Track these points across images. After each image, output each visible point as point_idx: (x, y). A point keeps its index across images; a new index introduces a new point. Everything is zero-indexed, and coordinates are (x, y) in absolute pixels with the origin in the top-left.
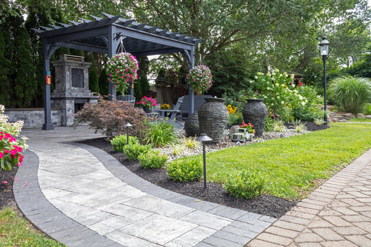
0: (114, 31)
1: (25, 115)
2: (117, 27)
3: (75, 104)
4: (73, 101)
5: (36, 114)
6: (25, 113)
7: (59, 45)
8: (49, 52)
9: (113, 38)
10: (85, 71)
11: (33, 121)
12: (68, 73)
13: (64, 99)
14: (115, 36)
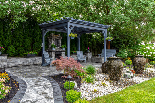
0: (69, 24)
1: (36, 59)
2: (71, 22)
3: (56, 54)
4: (55, 53)
5: (40, 58)
6: (35, 58)
7: (48, 30)
8: (44, 33)
9: (69, 27)
10: (60, 40)
11: (38, 61)
12: (53, 41)
13: (51, 52)
14: (70, 26)
